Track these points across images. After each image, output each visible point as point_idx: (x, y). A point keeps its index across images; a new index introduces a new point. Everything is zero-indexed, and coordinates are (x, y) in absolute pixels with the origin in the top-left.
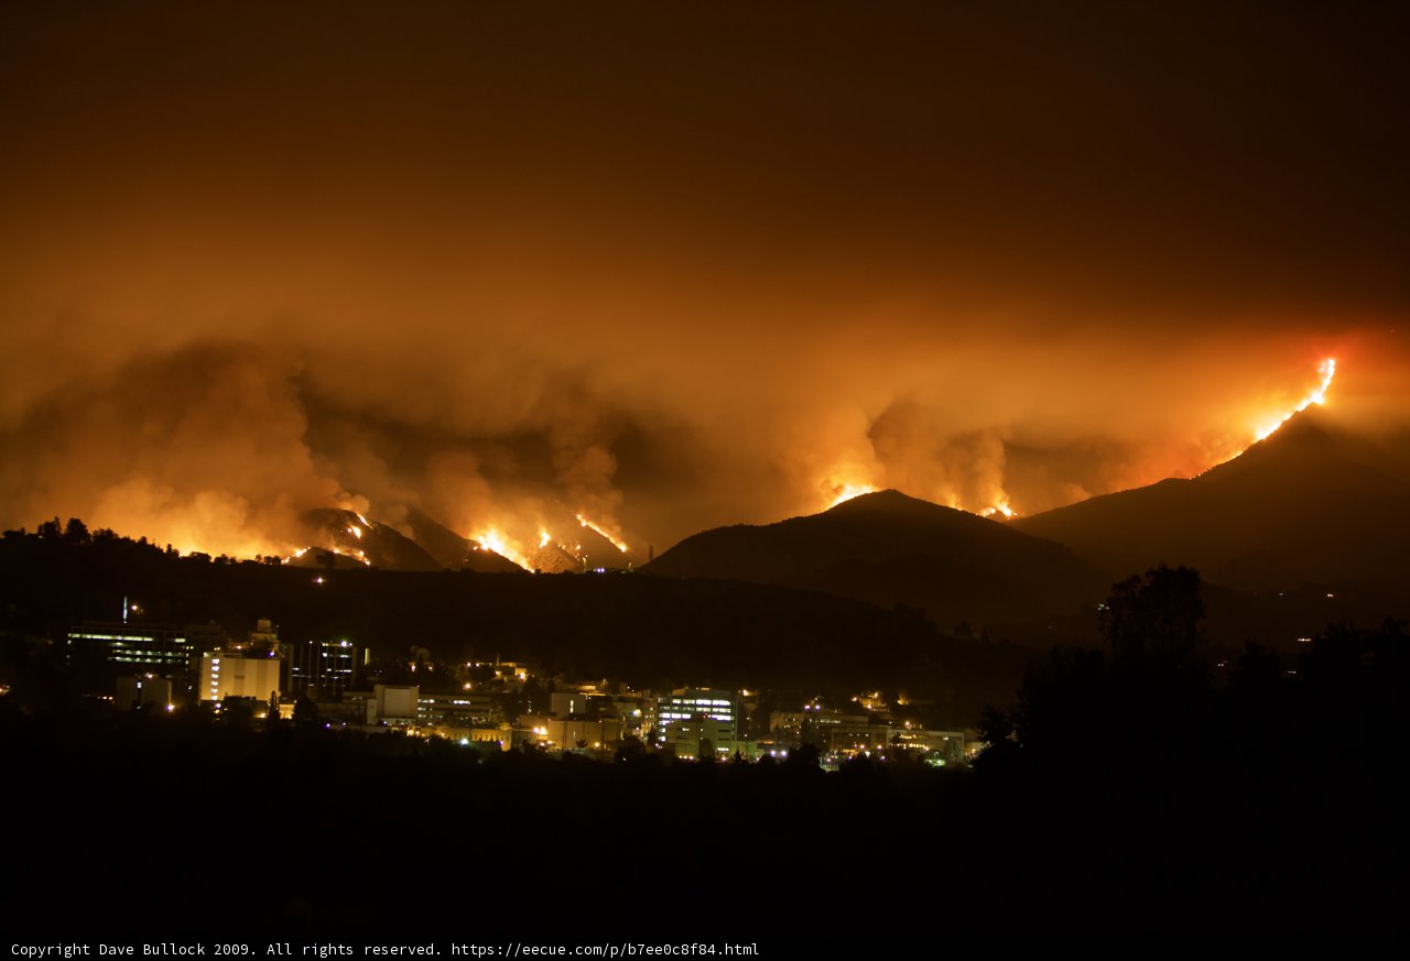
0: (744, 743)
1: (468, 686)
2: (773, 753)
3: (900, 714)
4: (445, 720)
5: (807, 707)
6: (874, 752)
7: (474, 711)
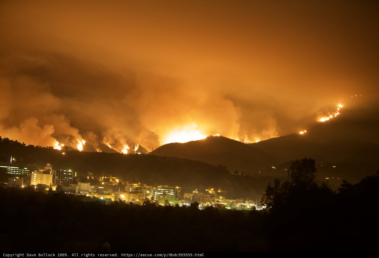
0: (177, 201)
1: (103, 183)
2: (185, 204)
3: (219, 195)
4: (97, 192)
5: (194, 192)
6: (212, 204)
7: (105, 190)
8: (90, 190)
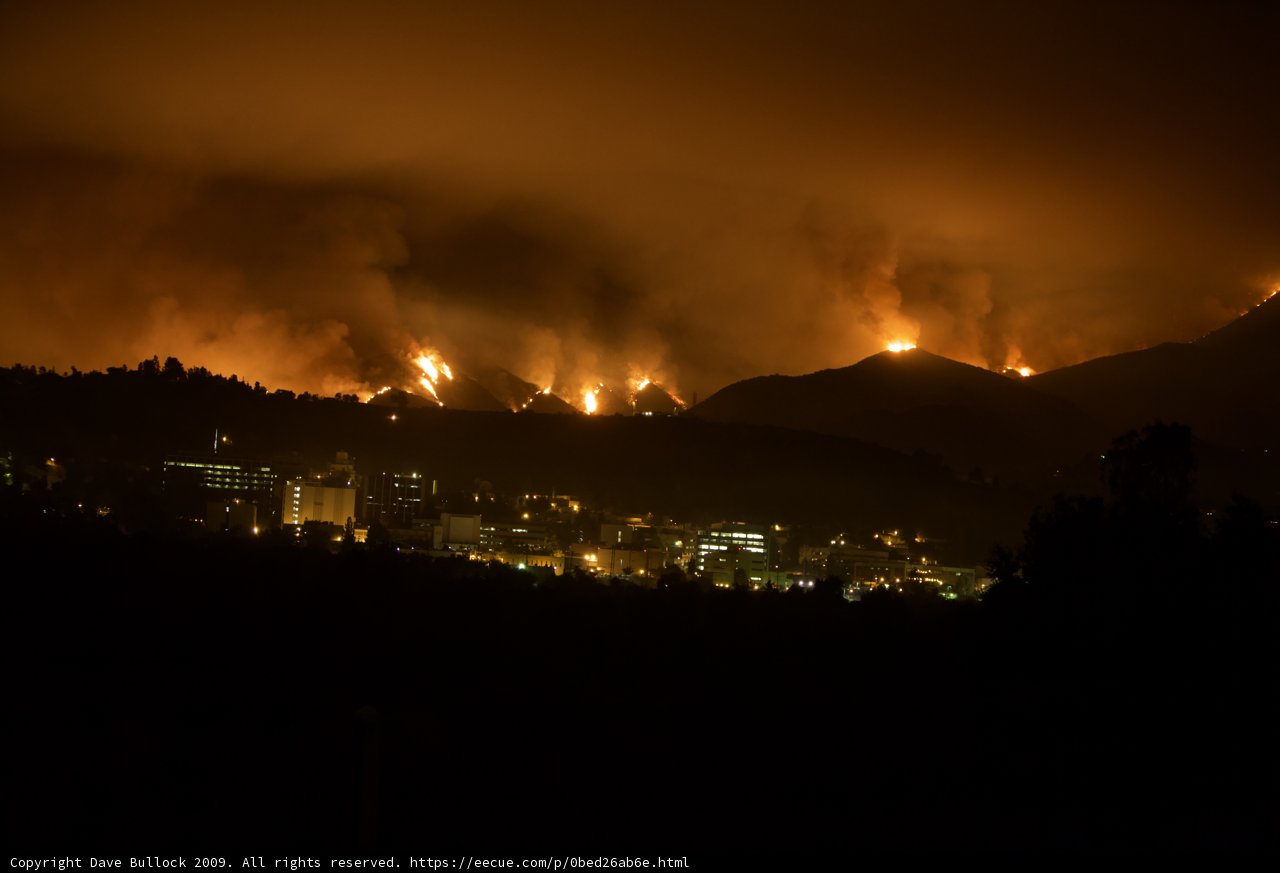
0: (775, 574)
1: (526, 516)
2: (801, 583)
3: (917, 551)
4: (504, 546)
5: (833, 542)
6: (892, 583)
7: (532, 539)
8: (482, 539)
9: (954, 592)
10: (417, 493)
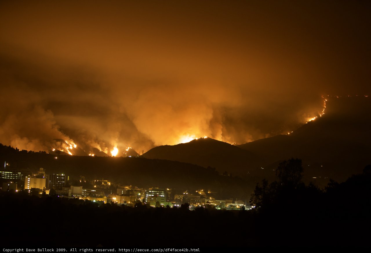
0: (168, 202)
1: (95, 186)
3: (208, 196)
4: (89, 195)
5: (184, 193)
7: (97, 193)
8: (83, 193)
9: (220, 207)
10: (64, 180)
